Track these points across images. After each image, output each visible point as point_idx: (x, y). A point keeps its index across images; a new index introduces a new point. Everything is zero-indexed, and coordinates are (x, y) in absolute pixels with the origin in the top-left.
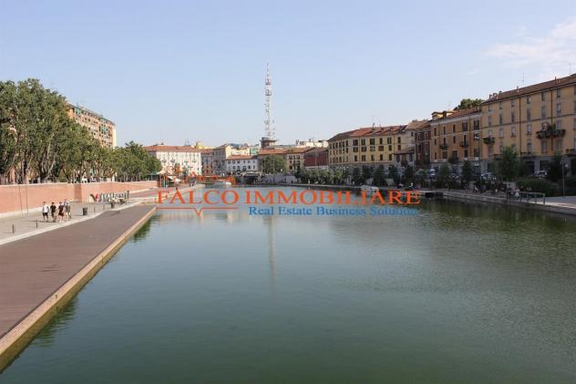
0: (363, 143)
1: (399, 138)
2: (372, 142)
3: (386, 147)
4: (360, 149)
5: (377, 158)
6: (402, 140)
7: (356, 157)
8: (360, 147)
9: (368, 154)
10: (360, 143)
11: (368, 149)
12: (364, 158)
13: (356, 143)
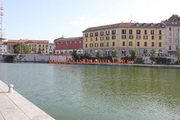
0: (131, 32)
1: (160, 31)
2: (139, 32)
3: (150, 37)
4: (128, 37)
5: (142, 44)
6: (162, 33)
7: (124, 43)
8: (128, 36)
9: (134, 41)
10: (128, 32)
11: (135, 37)
12: (131, 44)
13: (123, 32)
